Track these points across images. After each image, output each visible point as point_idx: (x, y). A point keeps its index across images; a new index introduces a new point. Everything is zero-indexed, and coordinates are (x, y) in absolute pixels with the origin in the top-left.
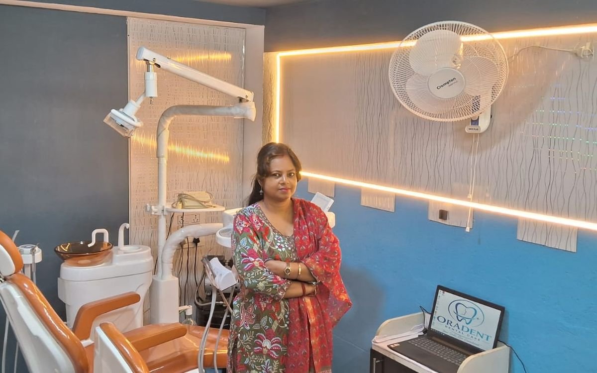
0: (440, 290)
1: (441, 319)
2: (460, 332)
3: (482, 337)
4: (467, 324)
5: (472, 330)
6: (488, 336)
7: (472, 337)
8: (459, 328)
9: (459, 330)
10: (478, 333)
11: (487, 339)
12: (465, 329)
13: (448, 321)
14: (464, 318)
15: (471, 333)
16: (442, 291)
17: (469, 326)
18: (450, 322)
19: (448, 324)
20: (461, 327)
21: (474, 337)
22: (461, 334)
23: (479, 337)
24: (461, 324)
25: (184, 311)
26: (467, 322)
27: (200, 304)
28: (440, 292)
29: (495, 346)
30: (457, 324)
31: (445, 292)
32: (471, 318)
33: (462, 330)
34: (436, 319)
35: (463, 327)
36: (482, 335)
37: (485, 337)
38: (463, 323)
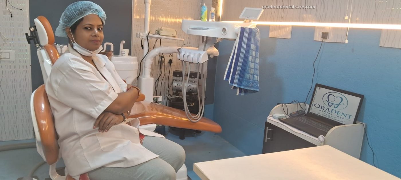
0: (317, 87)
1: (317, 106)
2: (329, 113)
3: (345, 117)
4: (335, 108)
5: (338, 112)
6: (350, 116)
7: (338, 116)
8: (329, 111)
9: (329, 112)
10: (343, 113)
11: (349, 118)
12: (334, 111)
13: (322, 106)
14: (333, 104)
15: (337, 114)
16: (319, 87)
17: (337, 110)
18: (323, 107)
19: (321, 109)
20: (330, 111)
21: (339, 116)
22: (330, 115)
23: (343, 116)
24: (330, 108)
25: (157, 99)
26: (335, 107)
27: (169, 97)
28: (318, 88)
29: (355, 122)
30: (328, 108)
31: (321, 88)
32: (338, 104)
33: (332, 112)
34: (314, 105)
35: (332, 110)
36: (345, 115)
37: (348, 116)
38: (332, 107)
